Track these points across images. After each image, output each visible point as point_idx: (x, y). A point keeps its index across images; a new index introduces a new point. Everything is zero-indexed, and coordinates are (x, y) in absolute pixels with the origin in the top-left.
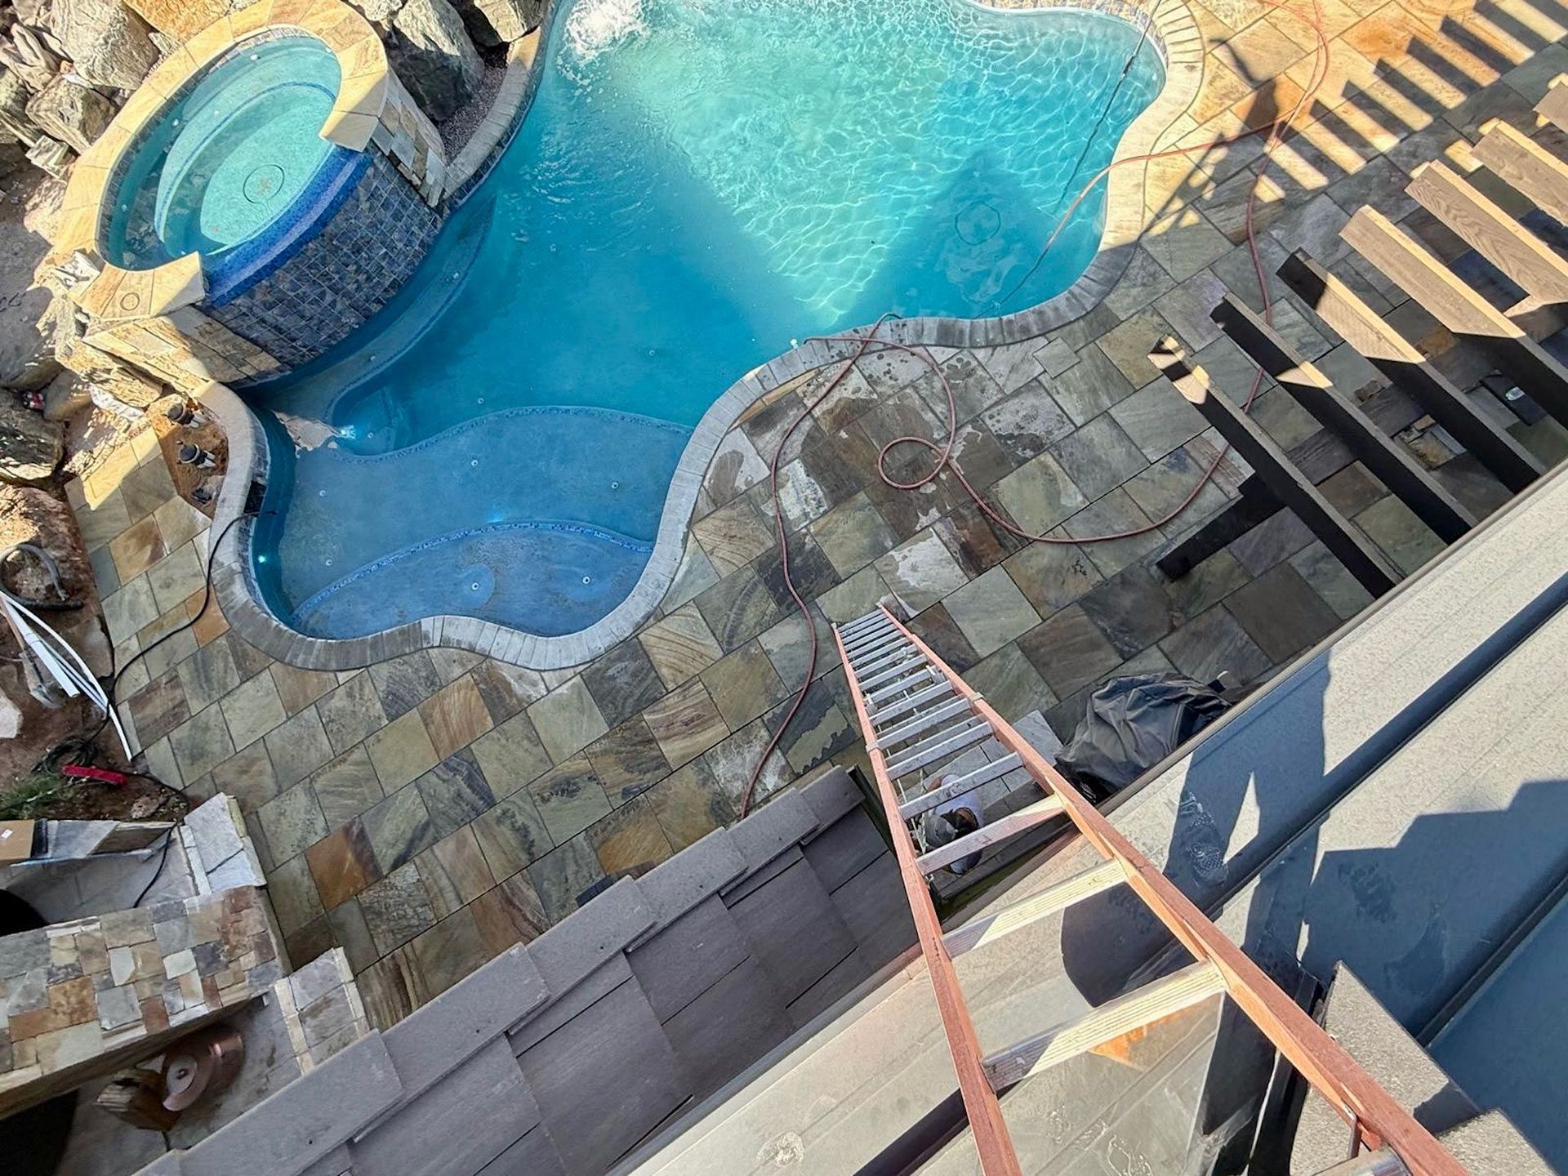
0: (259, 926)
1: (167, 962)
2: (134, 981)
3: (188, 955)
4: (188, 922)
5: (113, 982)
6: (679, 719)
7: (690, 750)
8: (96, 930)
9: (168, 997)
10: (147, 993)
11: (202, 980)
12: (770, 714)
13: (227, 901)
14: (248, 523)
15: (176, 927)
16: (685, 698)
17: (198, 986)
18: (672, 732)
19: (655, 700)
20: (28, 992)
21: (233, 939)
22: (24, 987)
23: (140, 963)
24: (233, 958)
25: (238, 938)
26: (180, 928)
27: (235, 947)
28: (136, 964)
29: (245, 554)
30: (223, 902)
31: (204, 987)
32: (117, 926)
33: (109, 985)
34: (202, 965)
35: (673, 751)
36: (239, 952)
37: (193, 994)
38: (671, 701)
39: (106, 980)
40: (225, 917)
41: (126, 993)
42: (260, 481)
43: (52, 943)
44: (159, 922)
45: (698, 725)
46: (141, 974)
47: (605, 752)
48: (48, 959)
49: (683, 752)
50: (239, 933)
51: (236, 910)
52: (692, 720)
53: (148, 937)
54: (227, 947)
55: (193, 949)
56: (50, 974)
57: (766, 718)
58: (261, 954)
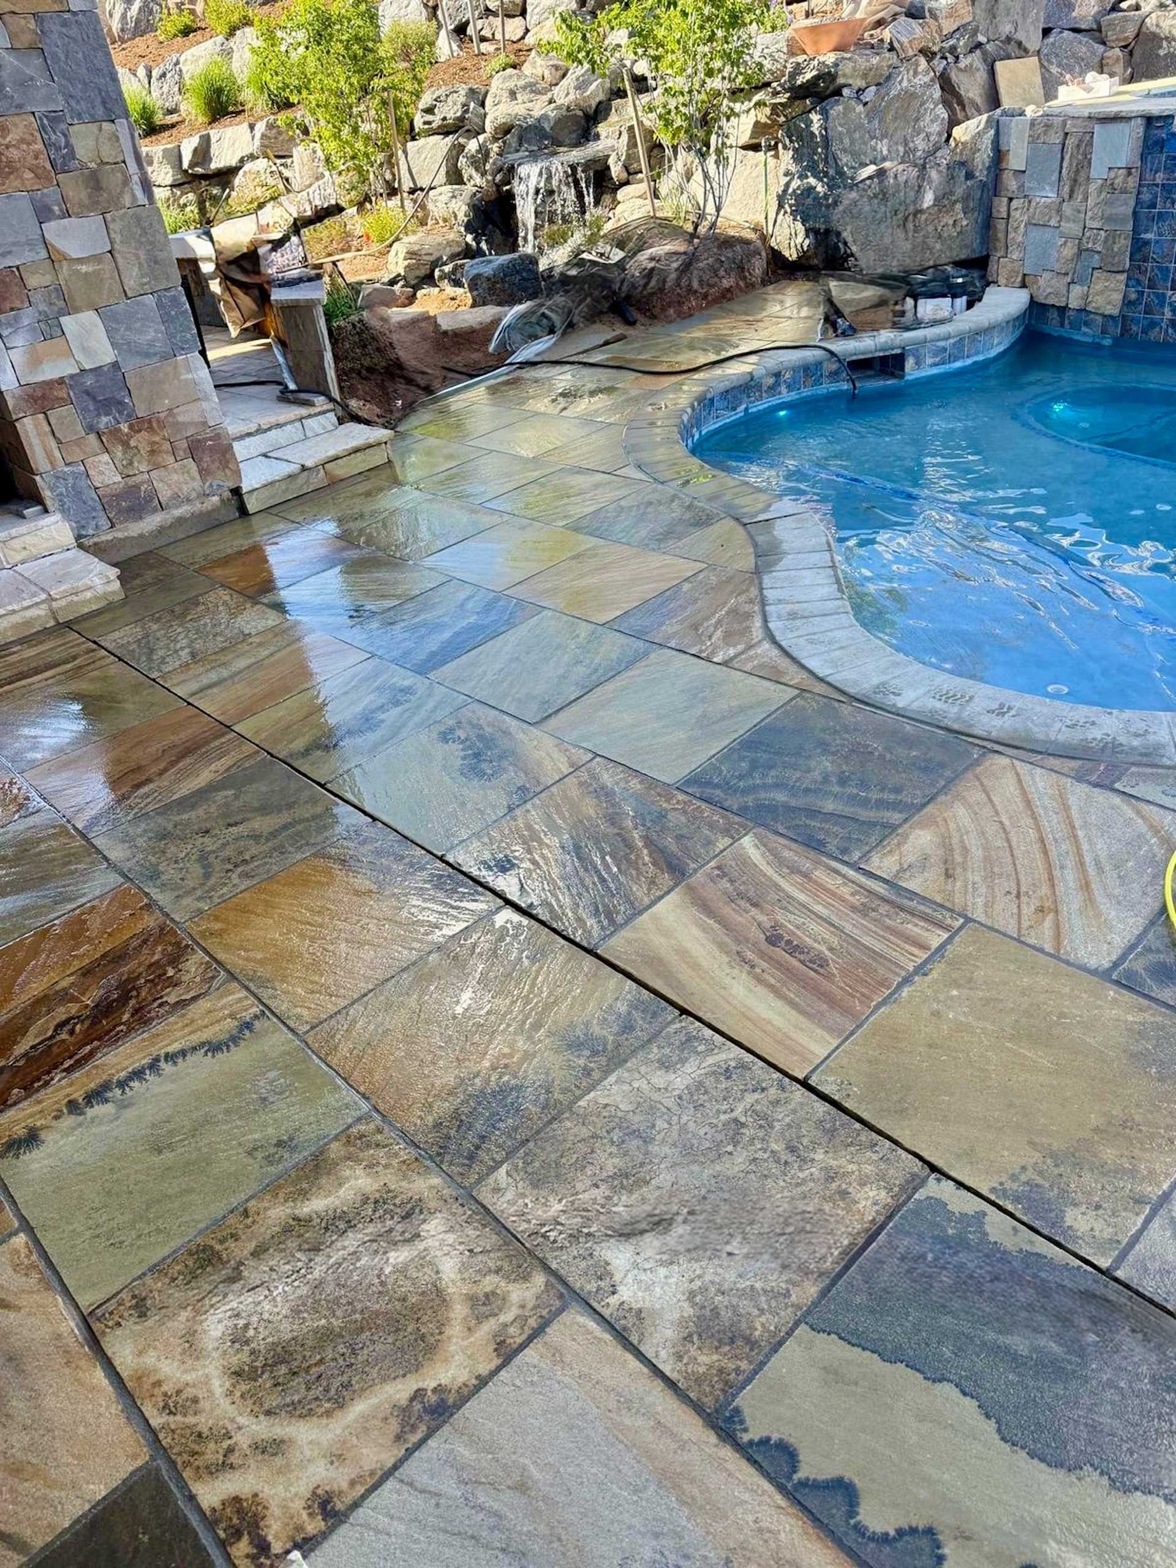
0: (169, 493)
1: (89, 317)
2: (54, 258)
3: (106, 355)
4: (165, 357)
5: (49, 220)
6: (781, 917)
7: (685, 974)
8: (134, 196)
9: (28, 317)
10: (32, 281)
11: (61, 381)
12: (963, 1204)
13: (209, 433)
14: (834, 375)
15: (151, 335)
16: (863, 910)
17: (50, 372)
18: (727, 911)
19: (814, 844)
20: (24, 83)
21: (140, 440)
22: (32, 79)
23: (84, 268)
24: (106, 439)
25: (144, 449)
26: (150, 344)
27: (126, 445)
28: (80, 260)
29: (783, 389)
30: (205, 423)
31: (49, 384)
32: (144, 232)
33: (43, 214)
34: (89, 381)
35: (666, 933)
36: (119, 452)
37: (35, 361)
38: (831, 882)
39: (51, 211)
40: (178, 426)
41: (30, 243)
42: (910, 363)
43: (106, 126)
44: (160, 305)
45: (787, 970)
46: (65, 270)
47: (603, 793)
48: (79, 116)
49: (673, 959)
50: (152, 452)
51: (195, 449)
52: (794, 949)
53: (131, 284)
54: (125, 428)
55: (115, 365)
56: (55, 118)
57: (936, 1189)
58: (118, 497)
